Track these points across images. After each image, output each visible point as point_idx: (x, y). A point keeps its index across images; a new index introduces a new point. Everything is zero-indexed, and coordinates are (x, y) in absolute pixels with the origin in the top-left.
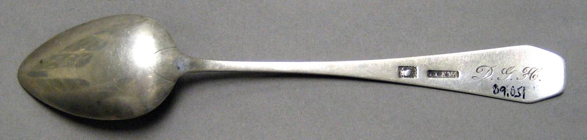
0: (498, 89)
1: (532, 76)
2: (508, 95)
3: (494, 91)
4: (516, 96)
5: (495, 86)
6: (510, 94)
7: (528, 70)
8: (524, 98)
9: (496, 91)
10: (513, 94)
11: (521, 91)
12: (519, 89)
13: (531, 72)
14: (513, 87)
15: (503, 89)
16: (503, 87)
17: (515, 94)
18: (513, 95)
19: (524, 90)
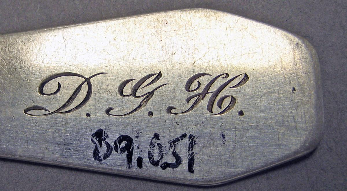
0: (108, 145)
1: (218, 98)
2: (140, 162)
3: (96, 153)
4: (166, 166)
5: (99, 135)
6: (146, 160)
7: (205, 81)
8: (191, 169)
9: (103, 151)
10: (156, 158)
11: (182, 149)
12: (174, 142)
13: (214, 88)
14: (156, 136)
15: (124, 144)
16: (124, 138)
17: (164, 161)
18: (155, 164)
19: (191, 146)
